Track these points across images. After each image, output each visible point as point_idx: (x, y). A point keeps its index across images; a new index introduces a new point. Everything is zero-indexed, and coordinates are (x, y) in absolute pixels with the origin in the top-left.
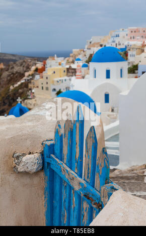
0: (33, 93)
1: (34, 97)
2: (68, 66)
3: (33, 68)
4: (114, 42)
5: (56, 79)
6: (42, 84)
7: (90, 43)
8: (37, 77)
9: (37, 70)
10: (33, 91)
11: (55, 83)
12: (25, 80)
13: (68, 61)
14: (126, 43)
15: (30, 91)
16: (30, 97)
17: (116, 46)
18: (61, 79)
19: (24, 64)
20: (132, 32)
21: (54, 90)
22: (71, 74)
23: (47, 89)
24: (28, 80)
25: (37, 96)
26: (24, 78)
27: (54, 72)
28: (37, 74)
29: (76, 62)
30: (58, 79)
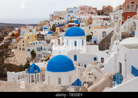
0: (13, 52)
1: (14, 55)
2: (38, 33)
3: (10, 34)
4: (69, 16)
5: (30, 42)
6: (20, 46)
7: (52, 16)
8: (14, 40)
9: (13, 35)
10: (13, 51)
11: (30, 45)
12: (5, 42)
13: (37, 29)
14: (78, 17)
15: (9, 51)
16: (11, 56)
17: (71, 19)
18: (33, 42)
19: (3, 30)
20: (81, 9)
21: (29, 50)
22: (40, 39)
23: (24, 49)
24: (7, 43)
25: (16, 55)
26: (4, 41)
27: (29, 38)
28: (14, 39)
29: (43, 30)
30: (31, 42)
